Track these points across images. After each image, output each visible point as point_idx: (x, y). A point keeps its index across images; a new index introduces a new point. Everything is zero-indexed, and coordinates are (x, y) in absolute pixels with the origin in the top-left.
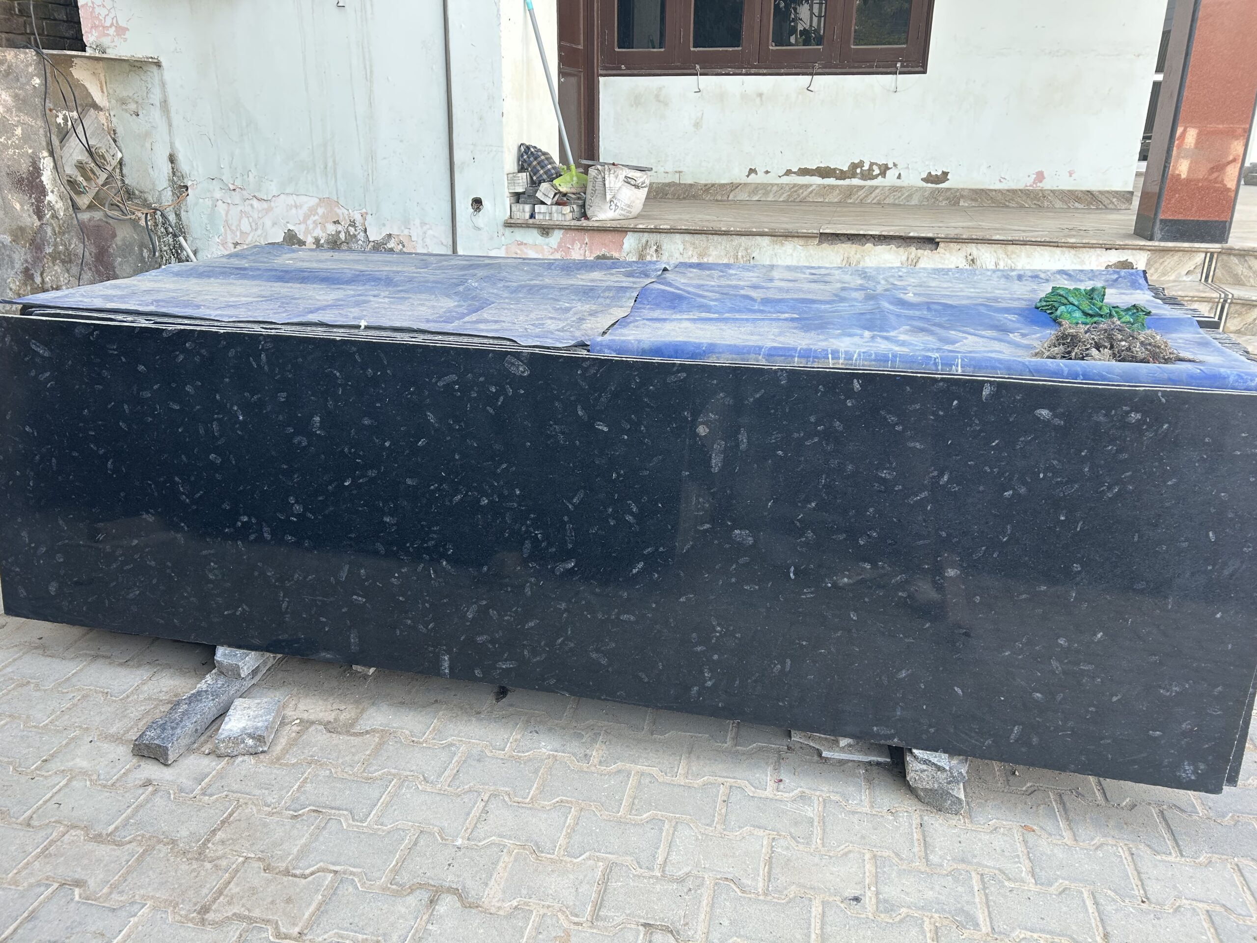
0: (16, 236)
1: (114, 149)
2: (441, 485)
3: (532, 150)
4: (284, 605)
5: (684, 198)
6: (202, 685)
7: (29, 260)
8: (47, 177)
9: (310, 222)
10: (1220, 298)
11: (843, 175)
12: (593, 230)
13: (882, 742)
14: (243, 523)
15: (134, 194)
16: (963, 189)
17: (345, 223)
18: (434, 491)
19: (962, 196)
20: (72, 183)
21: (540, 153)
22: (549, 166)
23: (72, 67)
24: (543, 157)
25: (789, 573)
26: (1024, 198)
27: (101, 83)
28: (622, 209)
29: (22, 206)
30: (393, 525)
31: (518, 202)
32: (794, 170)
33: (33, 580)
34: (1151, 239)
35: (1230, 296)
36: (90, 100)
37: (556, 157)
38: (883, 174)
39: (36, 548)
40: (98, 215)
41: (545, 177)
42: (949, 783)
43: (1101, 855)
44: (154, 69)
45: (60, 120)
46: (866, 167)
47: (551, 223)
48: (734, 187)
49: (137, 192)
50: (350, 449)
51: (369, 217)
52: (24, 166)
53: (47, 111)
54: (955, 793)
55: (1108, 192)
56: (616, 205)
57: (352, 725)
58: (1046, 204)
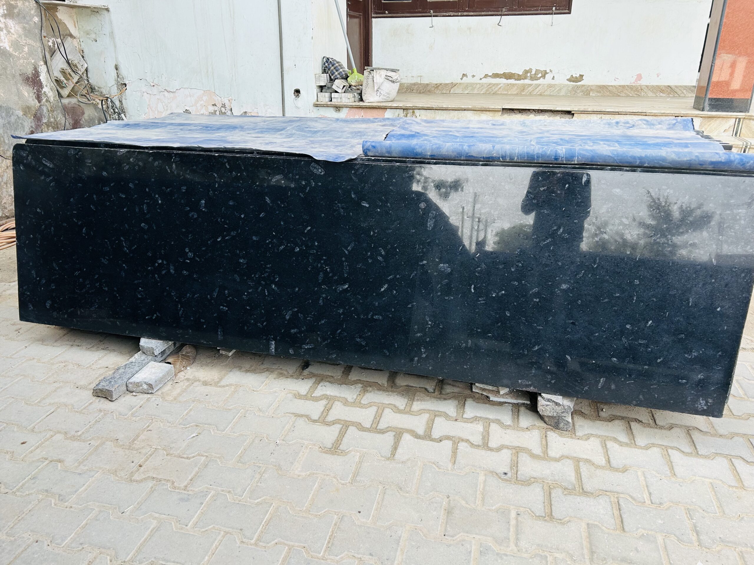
0: (26, 112)
1: (82, 62)
2: (273, 240)
3: (331, 60)
4: (180, 313)
5: (423, 92)
6: (133, 359)
7: (34, 126)
8: (43, 77)
9: (198, 105)
10: (743, 145)
11: (519, 77)
12: (366, 108)
13: (524, 389)
14: (159, 264)
15: (95, 89)
16: (592, 86)
17: (219, 105)
18: (269, 244)
19: (592, 90)
20: (58, 81)
21: (335, 62)
22: (341, 70)
23: (57, 12)
24: (337, 65)
25: (470, 289)
26: (630, 90)
27: (74, 22)
28: (384, 95)
29: (29, 94)
30: (245, 264)
31: (322, 92)
32: (489, 75)
33: (37, 299)
34: (703, 110)
35: (749, 144)
36: (68, 32)
37: (345, 65)
38: (544, 76)
39: (40, 280)
40: (73, 101)
41: (338, 76)
42: (563, 413)
43: (650, 453)
44: (106, 12)
45: (50, 44)
46: (533, 72)
47: (341, 104)
48: (453, 85)
49: (96, 88)
50: (221, 220)
51: (233, 102)
52: (30, 71)
53: (43, 38)
54: (566, 419)
55: (681, 86)
56: (380, 93)
57: (218, 382)
58: (643, 94)
